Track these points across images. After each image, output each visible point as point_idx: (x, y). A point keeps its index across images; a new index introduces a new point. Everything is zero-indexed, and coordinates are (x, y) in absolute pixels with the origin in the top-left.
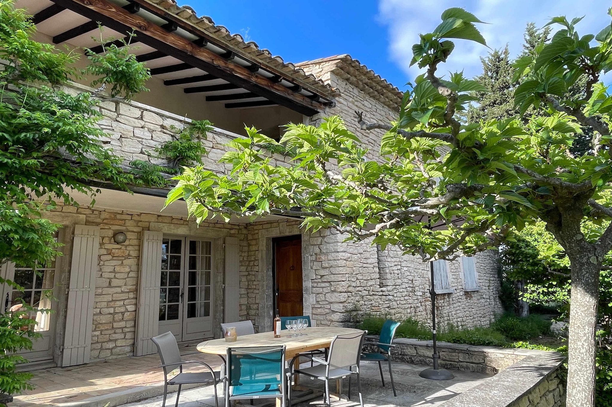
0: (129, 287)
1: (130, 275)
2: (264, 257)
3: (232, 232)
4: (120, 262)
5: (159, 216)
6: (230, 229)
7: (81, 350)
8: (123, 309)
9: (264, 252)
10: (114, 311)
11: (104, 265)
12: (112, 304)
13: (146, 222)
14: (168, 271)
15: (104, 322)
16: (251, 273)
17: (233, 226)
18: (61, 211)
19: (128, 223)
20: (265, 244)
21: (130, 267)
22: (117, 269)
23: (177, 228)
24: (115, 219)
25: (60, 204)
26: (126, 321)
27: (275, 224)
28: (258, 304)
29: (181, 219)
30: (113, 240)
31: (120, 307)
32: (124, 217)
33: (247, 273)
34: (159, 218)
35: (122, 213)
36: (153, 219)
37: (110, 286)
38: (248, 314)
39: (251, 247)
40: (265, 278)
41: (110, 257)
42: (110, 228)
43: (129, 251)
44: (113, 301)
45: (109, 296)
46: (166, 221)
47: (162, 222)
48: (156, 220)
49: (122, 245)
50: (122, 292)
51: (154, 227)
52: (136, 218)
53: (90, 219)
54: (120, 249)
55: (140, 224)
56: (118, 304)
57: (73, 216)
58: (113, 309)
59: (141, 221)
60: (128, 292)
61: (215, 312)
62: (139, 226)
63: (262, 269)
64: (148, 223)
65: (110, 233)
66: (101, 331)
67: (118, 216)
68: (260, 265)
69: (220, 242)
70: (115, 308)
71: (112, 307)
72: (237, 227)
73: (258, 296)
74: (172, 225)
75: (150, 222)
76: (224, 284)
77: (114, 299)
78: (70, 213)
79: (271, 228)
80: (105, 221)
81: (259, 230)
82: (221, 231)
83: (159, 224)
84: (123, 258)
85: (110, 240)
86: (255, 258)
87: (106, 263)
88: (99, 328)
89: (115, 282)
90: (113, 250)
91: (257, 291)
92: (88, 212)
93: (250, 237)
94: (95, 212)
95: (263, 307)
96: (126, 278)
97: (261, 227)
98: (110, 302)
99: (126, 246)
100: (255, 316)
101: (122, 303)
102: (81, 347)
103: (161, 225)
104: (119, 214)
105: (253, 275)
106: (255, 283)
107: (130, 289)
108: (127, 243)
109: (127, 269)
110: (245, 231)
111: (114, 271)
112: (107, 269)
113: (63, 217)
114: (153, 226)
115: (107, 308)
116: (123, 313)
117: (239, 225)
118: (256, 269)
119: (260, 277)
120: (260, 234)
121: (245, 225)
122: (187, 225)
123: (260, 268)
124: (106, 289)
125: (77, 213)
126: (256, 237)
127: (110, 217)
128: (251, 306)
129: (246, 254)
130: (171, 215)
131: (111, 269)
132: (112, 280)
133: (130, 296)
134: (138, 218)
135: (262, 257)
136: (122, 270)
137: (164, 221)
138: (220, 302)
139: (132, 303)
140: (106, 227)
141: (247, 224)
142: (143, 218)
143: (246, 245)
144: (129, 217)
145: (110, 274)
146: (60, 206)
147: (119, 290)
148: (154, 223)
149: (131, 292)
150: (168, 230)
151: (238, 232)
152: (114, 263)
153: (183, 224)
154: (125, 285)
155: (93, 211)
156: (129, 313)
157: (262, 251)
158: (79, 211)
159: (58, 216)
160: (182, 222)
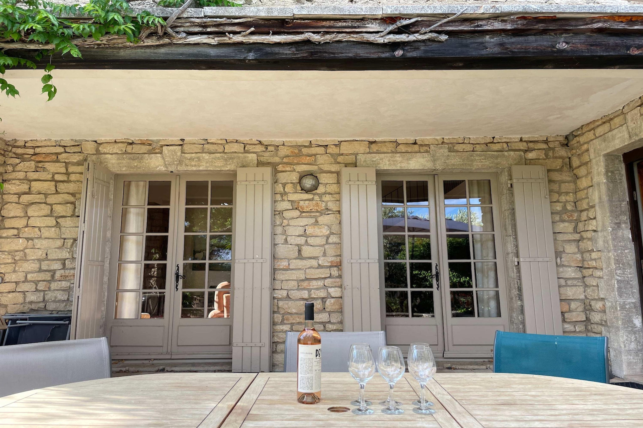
0: (331, 259)
1: (330, 240)
2: (605, 198)
3: (531, 155)
4: (313, 220)
5: (371, 143)
6: (526, 151)
7: (256, 351)
8: (322, 294)
9: (603, 188)
10: (310, 295)
11: (288, 225)
12: (305, 284)
13: (351, 154)
14: (407, 233)
15: (294, 311)
16: (585, 235)
17: (531, 145)
18: (224, 152)
19: (321, 160)
20: (602, 169)
21: (329, 227)
22: (310, 231)
23: (408, 159)
24: (299, 155)
25: (220, 142)
26: (330, 313)
27: (617, 121)
28: (603, 299)
29: (415, 143)
30: (299, 188)
31: (317, 289)
32: (314, 150)
33: (577, 236)
34: (373, 146)
35: (310, 145)
36: (363, 148)
37: (300, 256)
38: (588, 320)
39: (578, 182)
40: (610, 242)
41: (296, 213)
42: (294, 170)
43: (327, 202)
44: (307, 279)
45: (301, 271)
46: (385, 150)
47: (378, 152)
48: (368, 150)
49: (314, 194)
50: (320, 267)
51: (365, 161)
52: (333, 150)
53: (262, 159)
54: (312, 200)
55: (340, 159)
56: (314, 284)
57: (239, 158)
58: (306, 292)
59: (342, 155)
60: (330, 267)
61: (511, 310)
62: (339, 163)
63: (603, 225)
64: (354, 157)
65: (295, 177)
66: (292, 324)
67: (305, 151)
68: (599, 217)
69: (504, 178)
70: (309, 290)
71: (304, 289)
72: (544, 146)
73: (602, 284)
74: (398, 155)
75: (356, 155)
76: (518, 257)
77: (308, 277)
78: (236, 152)
79: (611, 130)
80: (285, 160)
81: (588, 143)
82: (504, 155)
83: (373, 155)
84: (318, 214)
85: (295, 188)
86: (588, 204)
87: (292, 222)
88: (287, 320)
89: (307, 251)
90: (301, 203)
91: (598, 273)
92: (259, 148)
93: (576, 162)
94: (270, 148)
95: (614, 308)
96: (324, 245)
97: (591, 135)
98: (302, 280)
99: (320, 195)
100: (601, 325)
101: (320, 283)
102: (255, 346)
103: (377, 157)
104: (305, 146)
105: (589, 239)
106: (594, 255)
107: (331, 262)
108: (321, 189)
109: (326, 231)
110: (563, 152)
111: (304, 235)
112: (294, 231)
113: (226, 160)
114: (363, 160)
115: (298, 289)
116: (323, 299)
117: (546, 142)
118: (592, 225)
119: (600, 243)
120: (592, 151)
121: (562, 139)
122: (427, 152)
123: (600, 223)
124: (294, 261)
125: (246, 152)
126: (586, 158)
127: (292, 152)
128: (593, 303)
129: (571, 197)
130: (393, 139)
131: (300, 231)
132: (303, 248)
133: (333, 273)
134: (335, 150)
135: (600, 198)
136: (317, 231)
137: (382, 151)
138: (515, 292)
139: (336, 284)
140: (288, 169)
141: (567, 137)
142: (345, 149)
143: (569, 179)
144: (321, 150)
145: (299, 239)
146: (221, 144)
147: (314, 263)
148: (364, 156)
149: (336, 266)
150: (390, 165)
151: (546, 155)
152: (303, 222)
153: (420, 152)
154: (325, 254)
155: (266, 147)
156: (332, 300)
157: (599, 184)
158: (246, 148)
159: (219, 158)
160: (416, 148)
